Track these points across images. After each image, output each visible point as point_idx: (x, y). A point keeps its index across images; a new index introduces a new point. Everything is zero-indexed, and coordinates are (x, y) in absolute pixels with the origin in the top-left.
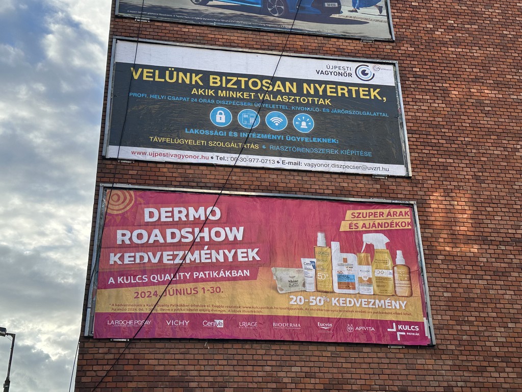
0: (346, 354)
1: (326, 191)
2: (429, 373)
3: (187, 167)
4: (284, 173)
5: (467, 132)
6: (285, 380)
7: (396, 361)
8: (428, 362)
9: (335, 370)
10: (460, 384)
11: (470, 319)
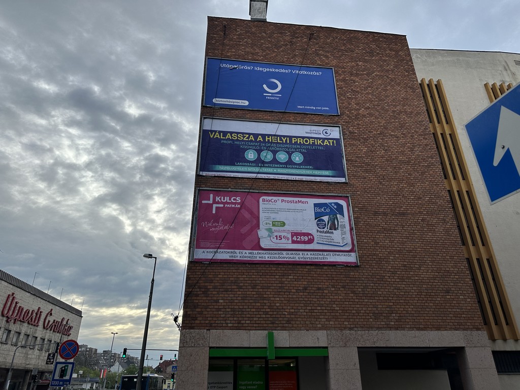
0: (315, 270)
1: (305, 190)
2: (356, 279)
3: (238, 179)
5: (376, 160)
6: (286, 282)
7: (340, 273)
8: (356, 274)
9: (310, 278)
10: (371, 285)
11: (377, 252)
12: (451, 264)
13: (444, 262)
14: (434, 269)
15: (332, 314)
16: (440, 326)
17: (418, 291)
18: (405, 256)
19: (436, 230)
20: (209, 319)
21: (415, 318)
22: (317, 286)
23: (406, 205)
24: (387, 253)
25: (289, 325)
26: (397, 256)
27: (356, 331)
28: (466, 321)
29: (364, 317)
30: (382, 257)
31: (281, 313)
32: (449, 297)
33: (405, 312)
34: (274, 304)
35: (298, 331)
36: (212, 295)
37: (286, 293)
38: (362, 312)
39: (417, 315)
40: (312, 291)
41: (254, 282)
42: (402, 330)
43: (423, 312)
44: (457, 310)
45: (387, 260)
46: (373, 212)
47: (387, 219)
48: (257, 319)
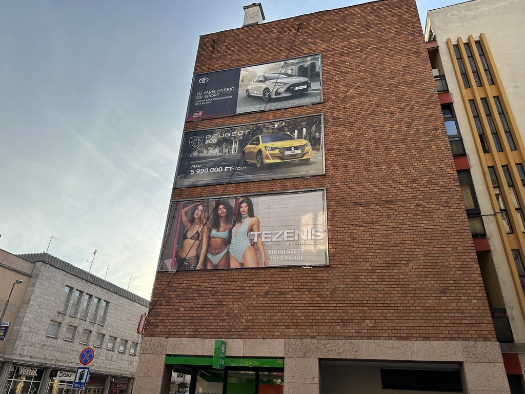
0: (279, 273)
1: (277, 189)
2: (325, 281)
4: (257, 183)
5: (362, 144)
7: (307, 275)
8: (325, 275)
9: (273, 282)
10: (342, 286)
11: (353, 249)
12: (451, 258)
13: (441, 255)
14: (427, 264)
15: (293, 321)
16: (430, 335)
17: (402, 292)
18: (388, 251)
19: (434, 216)
20: (169, 327)
21: (395, 325)
22: (279, 290)
23: (396, 191)
24: (366, 249)
25: (244, 333)
26: (377, 251)
27: (318, 340)
28: (468, 329)
29: (331, 324)
30: (358, 255)
31: (238, 320)
32: (446, 298)
33: (382, 318)
34: (232, 311)
35: (254, 340)
36: (174, 304)
37: (246, 300)
38: (328, 318)
39: (398, 321)
40: (273, 296)
41: (215, 289)
42: (376, 339)
43: (407, 318)
44: (456, 315)
45: (364, 257)
46: (352, 204)
47: (369, 210)
48: (214, 327)
